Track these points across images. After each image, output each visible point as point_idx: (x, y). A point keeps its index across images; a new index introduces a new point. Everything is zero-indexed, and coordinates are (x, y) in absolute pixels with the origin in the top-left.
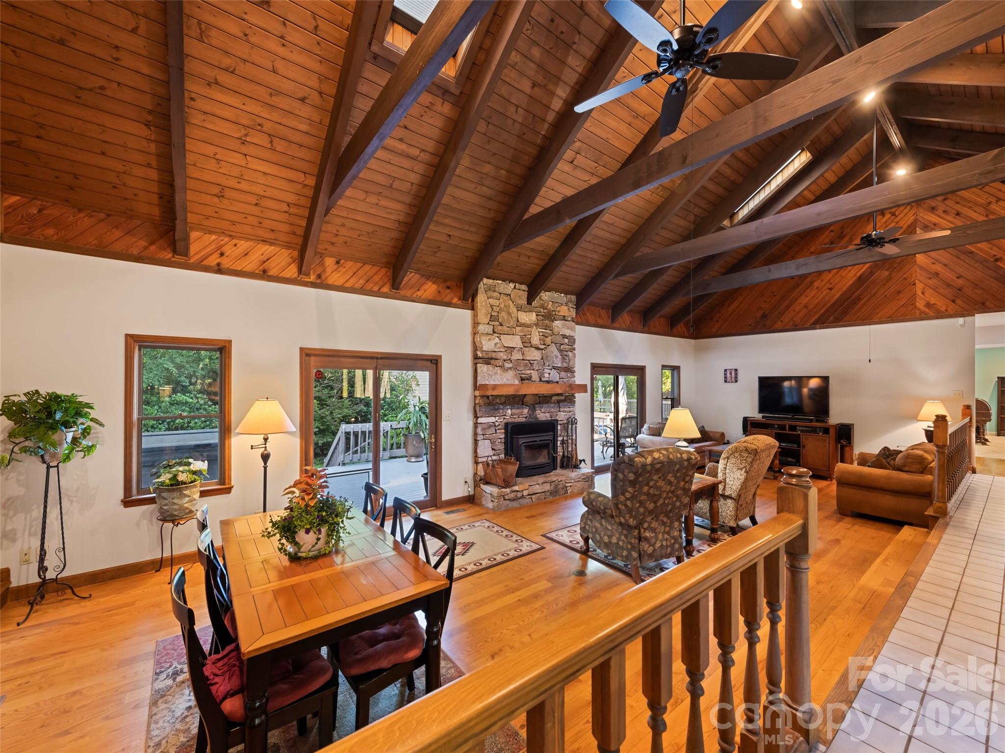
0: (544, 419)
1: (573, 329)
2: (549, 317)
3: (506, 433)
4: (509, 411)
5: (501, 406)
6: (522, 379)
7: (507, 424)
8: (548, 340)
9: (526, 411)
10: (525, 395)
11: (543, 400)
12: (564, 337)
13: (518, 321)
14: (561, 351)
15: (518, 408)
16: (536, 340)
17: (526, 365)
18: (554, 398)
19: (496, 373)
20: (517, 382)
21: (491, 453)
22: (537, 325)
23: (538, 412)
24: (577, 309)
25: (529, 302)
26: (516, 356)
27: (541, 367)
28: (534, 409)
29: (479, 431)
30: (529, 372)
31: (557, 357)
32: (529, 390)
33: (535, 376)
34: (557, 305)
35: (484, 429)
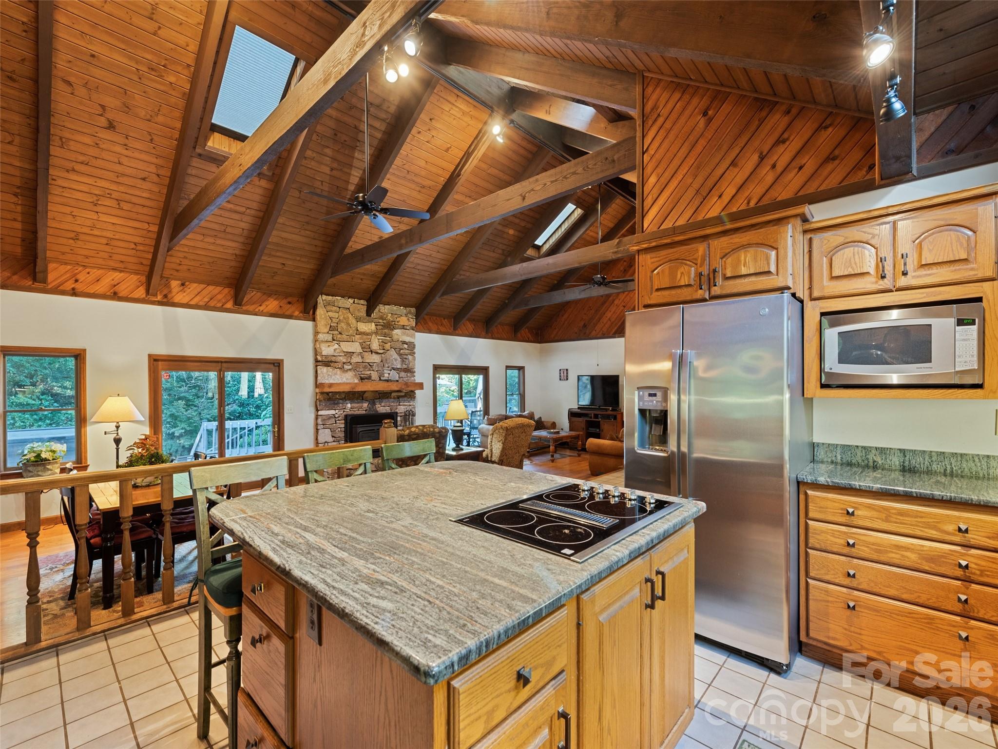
0: (384, 411)
1: (413, 336)
2: (389, 326)
3: (346, 423)
4: (349, 405)
5: (341, 401)
6: (362, 379)
7: (346, 416)
8: (387, 346)
9: (365, 405)
10: (365, 392)
11: (383, 395)
12: (404, 343)
13: (357, 330)
14: (400, 355)
15: (358, 403)
16: (375, 346)
17: (365, 367)
18: (393, 394)
19: (336, 374)
20: (356, 381)
21: (331, 439)
22: (376, 333)
23: (378, 406)
24: (416, 319)
25: (369, 313)
26: (356, 359)
27: (380, 369)
28: (374, 404)
29: (320, 421)
30: (369, 372)
31: (396, 360)
32: (367, 387)
33: (375, 375)
34: (396, 316)
35: (323, 420)
